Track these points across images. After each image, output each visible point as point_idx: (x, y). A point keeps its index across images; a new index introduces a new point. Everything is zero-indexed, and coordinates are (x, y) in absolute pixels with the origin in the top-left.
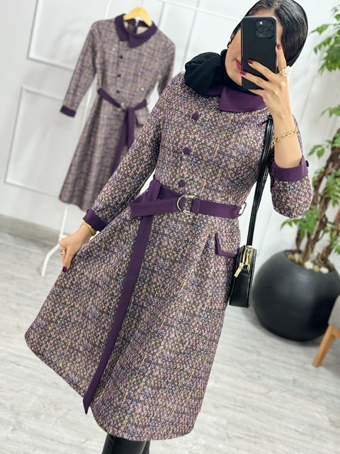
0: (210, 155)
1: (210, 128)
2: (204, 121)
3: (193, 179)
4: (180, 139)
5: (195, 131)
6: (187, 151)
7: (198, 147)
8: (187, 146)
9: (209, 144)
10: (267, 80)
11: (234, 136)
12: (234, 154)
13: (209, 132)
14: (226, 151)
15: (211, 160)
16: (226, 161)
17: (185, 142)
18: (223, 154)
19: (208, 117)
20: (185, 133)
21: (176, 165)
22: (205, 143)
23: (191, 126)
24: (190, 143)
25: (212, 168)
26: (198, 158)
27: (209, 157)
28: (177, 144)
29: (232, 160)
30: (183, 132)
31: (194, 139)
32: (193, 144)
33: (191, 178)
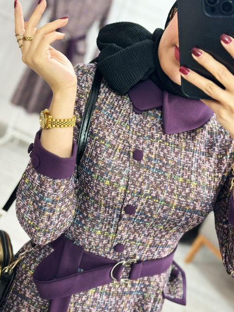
0: (164, 211)
1: (160, 170)
2: (150, 159)
3: (134, 239)
4: (118, 194)
5: (140, 180)
6: (130, 210)
7: (147, 201)
8: (130, 203)
9: (162, 197)
10: (223, 87)
11: (193, 178)
12: (198, 208)
13: (159, 177)
14: (187, 205)
15: (165, 218)
16: (186, 219)
17: (128, 198)
18: (184, 210)
19: (154, 151)
20: (127, 186)
21: (109, 223)
22: (157, 197)
23: (134, 174)
24: (135, 199)
25: (164, 226)
26: (146, 216)
27: (162, 215)
28: (113, 198)
29: (195, 216)
30: (122, 182)
31: (140, 193)
32: (139, 200)
33: (131, 238)
